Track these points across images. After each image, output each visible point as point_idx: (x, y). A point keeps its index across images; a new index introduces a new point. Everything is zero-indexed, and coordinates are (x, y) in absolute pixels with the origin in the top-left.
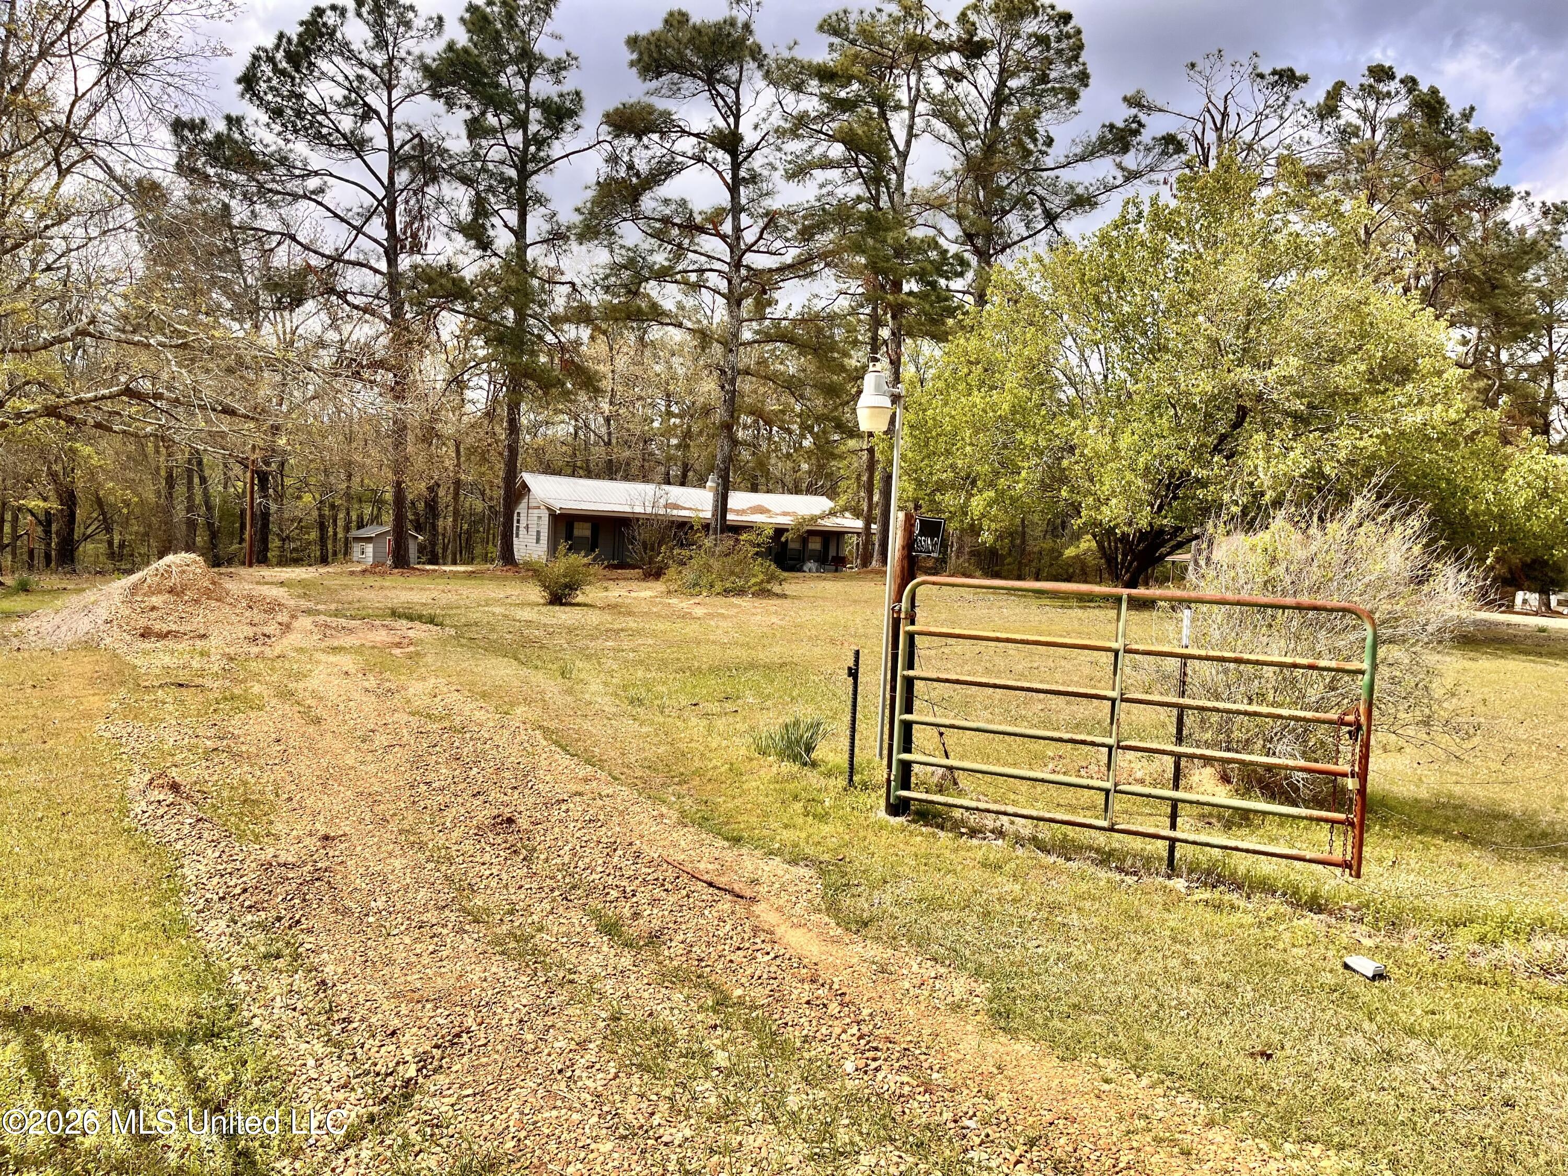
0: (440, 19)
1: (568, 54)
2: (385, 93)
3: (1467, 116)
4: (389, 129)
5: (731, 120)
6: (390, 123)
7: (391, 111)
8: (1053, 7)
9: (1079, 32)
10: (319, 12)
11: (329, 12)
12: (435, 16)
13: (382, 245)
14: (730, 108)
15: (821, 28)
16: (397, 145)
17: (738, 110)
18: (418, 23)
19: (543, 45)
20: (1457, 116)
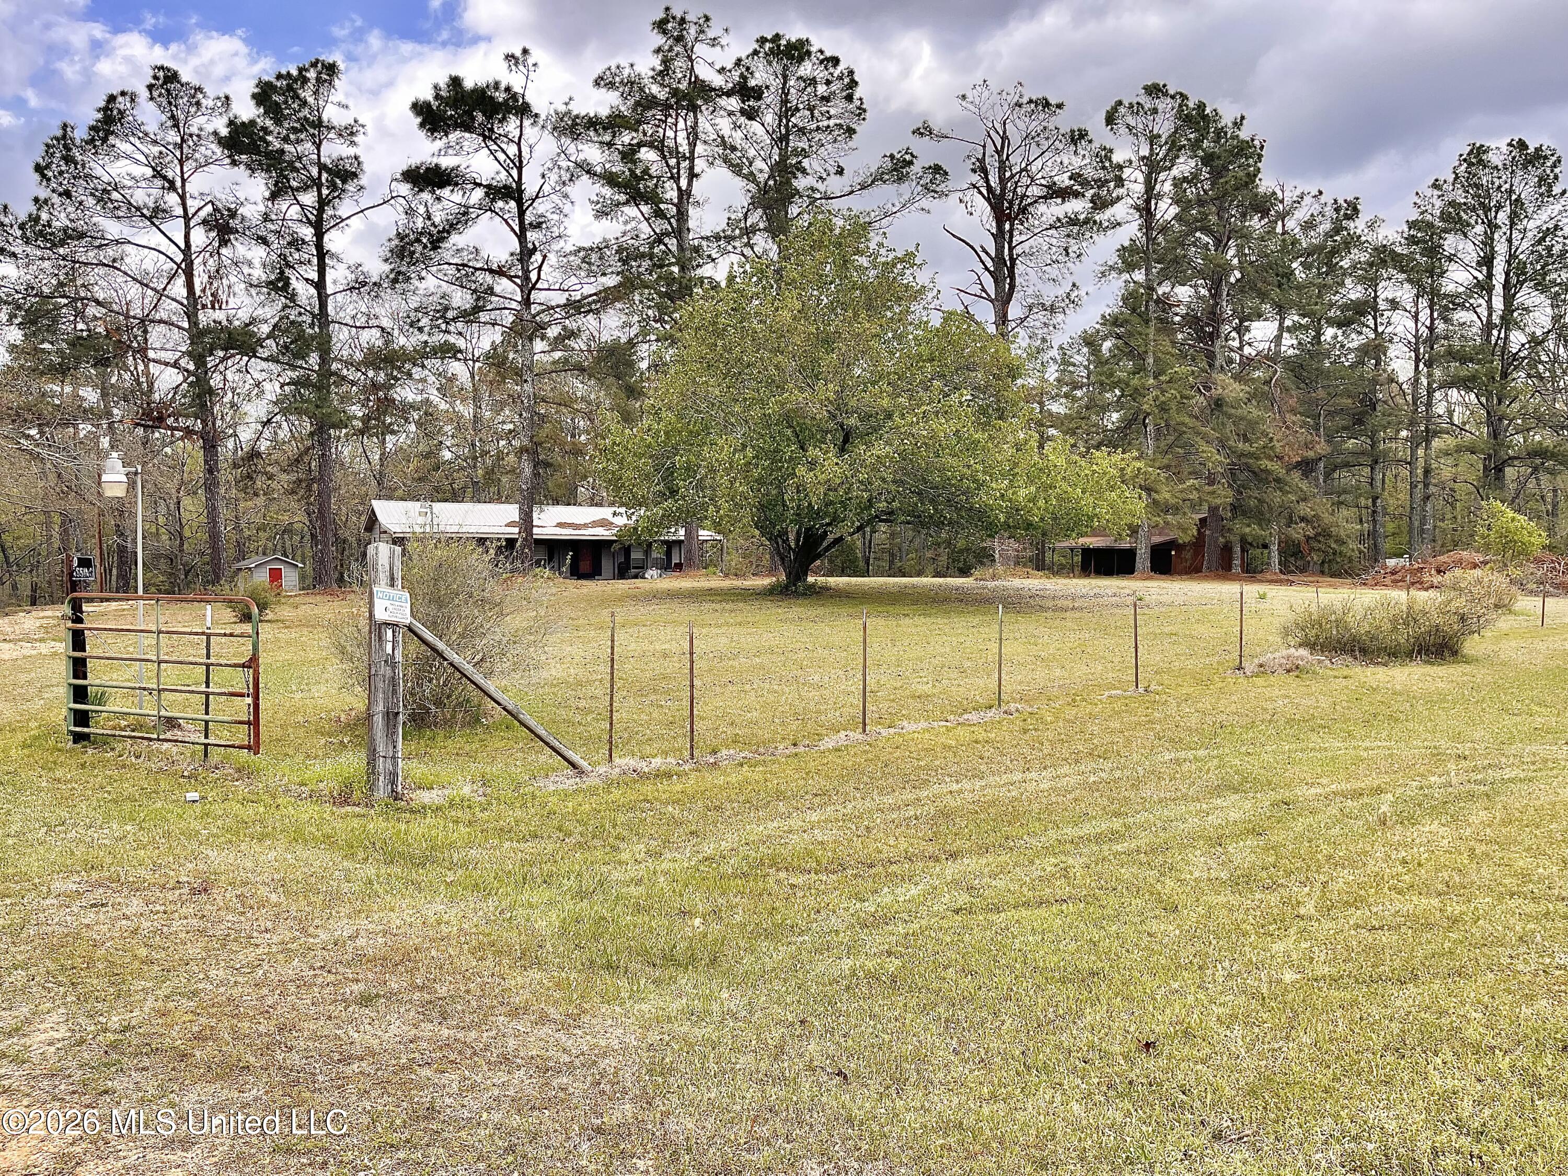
0: (227, 98)
1: (356, 121)
2: (178, 167)
3: (1238, 124)
4: (183, 198)
5: (515, 173)
6: (184, 192)
7: (184, 181)
8: (821, 52)
9: (851, 73)
10: (112, 99)
11: (120, 99)
12: (222, 95)
13: (182, 304)
14: (512, 161)
15: (597, 84)
16: (191, 211)
17: (521, 162)
18: (207, 103)
19: (331, 114)
20: (1230, 125)
